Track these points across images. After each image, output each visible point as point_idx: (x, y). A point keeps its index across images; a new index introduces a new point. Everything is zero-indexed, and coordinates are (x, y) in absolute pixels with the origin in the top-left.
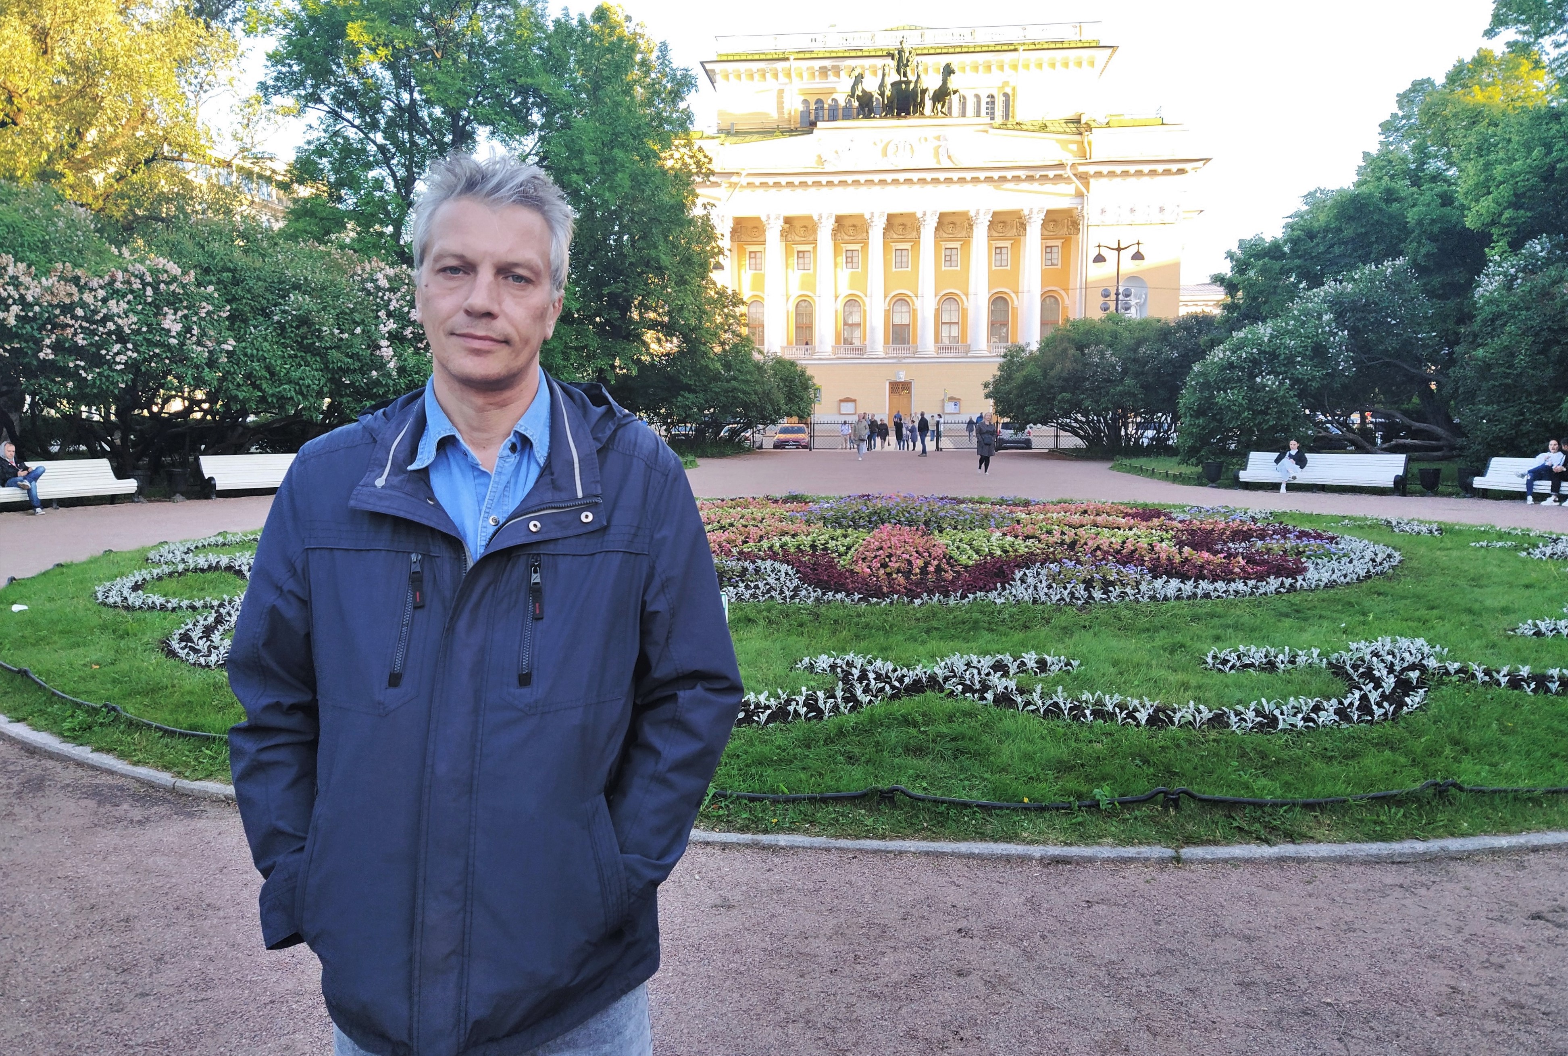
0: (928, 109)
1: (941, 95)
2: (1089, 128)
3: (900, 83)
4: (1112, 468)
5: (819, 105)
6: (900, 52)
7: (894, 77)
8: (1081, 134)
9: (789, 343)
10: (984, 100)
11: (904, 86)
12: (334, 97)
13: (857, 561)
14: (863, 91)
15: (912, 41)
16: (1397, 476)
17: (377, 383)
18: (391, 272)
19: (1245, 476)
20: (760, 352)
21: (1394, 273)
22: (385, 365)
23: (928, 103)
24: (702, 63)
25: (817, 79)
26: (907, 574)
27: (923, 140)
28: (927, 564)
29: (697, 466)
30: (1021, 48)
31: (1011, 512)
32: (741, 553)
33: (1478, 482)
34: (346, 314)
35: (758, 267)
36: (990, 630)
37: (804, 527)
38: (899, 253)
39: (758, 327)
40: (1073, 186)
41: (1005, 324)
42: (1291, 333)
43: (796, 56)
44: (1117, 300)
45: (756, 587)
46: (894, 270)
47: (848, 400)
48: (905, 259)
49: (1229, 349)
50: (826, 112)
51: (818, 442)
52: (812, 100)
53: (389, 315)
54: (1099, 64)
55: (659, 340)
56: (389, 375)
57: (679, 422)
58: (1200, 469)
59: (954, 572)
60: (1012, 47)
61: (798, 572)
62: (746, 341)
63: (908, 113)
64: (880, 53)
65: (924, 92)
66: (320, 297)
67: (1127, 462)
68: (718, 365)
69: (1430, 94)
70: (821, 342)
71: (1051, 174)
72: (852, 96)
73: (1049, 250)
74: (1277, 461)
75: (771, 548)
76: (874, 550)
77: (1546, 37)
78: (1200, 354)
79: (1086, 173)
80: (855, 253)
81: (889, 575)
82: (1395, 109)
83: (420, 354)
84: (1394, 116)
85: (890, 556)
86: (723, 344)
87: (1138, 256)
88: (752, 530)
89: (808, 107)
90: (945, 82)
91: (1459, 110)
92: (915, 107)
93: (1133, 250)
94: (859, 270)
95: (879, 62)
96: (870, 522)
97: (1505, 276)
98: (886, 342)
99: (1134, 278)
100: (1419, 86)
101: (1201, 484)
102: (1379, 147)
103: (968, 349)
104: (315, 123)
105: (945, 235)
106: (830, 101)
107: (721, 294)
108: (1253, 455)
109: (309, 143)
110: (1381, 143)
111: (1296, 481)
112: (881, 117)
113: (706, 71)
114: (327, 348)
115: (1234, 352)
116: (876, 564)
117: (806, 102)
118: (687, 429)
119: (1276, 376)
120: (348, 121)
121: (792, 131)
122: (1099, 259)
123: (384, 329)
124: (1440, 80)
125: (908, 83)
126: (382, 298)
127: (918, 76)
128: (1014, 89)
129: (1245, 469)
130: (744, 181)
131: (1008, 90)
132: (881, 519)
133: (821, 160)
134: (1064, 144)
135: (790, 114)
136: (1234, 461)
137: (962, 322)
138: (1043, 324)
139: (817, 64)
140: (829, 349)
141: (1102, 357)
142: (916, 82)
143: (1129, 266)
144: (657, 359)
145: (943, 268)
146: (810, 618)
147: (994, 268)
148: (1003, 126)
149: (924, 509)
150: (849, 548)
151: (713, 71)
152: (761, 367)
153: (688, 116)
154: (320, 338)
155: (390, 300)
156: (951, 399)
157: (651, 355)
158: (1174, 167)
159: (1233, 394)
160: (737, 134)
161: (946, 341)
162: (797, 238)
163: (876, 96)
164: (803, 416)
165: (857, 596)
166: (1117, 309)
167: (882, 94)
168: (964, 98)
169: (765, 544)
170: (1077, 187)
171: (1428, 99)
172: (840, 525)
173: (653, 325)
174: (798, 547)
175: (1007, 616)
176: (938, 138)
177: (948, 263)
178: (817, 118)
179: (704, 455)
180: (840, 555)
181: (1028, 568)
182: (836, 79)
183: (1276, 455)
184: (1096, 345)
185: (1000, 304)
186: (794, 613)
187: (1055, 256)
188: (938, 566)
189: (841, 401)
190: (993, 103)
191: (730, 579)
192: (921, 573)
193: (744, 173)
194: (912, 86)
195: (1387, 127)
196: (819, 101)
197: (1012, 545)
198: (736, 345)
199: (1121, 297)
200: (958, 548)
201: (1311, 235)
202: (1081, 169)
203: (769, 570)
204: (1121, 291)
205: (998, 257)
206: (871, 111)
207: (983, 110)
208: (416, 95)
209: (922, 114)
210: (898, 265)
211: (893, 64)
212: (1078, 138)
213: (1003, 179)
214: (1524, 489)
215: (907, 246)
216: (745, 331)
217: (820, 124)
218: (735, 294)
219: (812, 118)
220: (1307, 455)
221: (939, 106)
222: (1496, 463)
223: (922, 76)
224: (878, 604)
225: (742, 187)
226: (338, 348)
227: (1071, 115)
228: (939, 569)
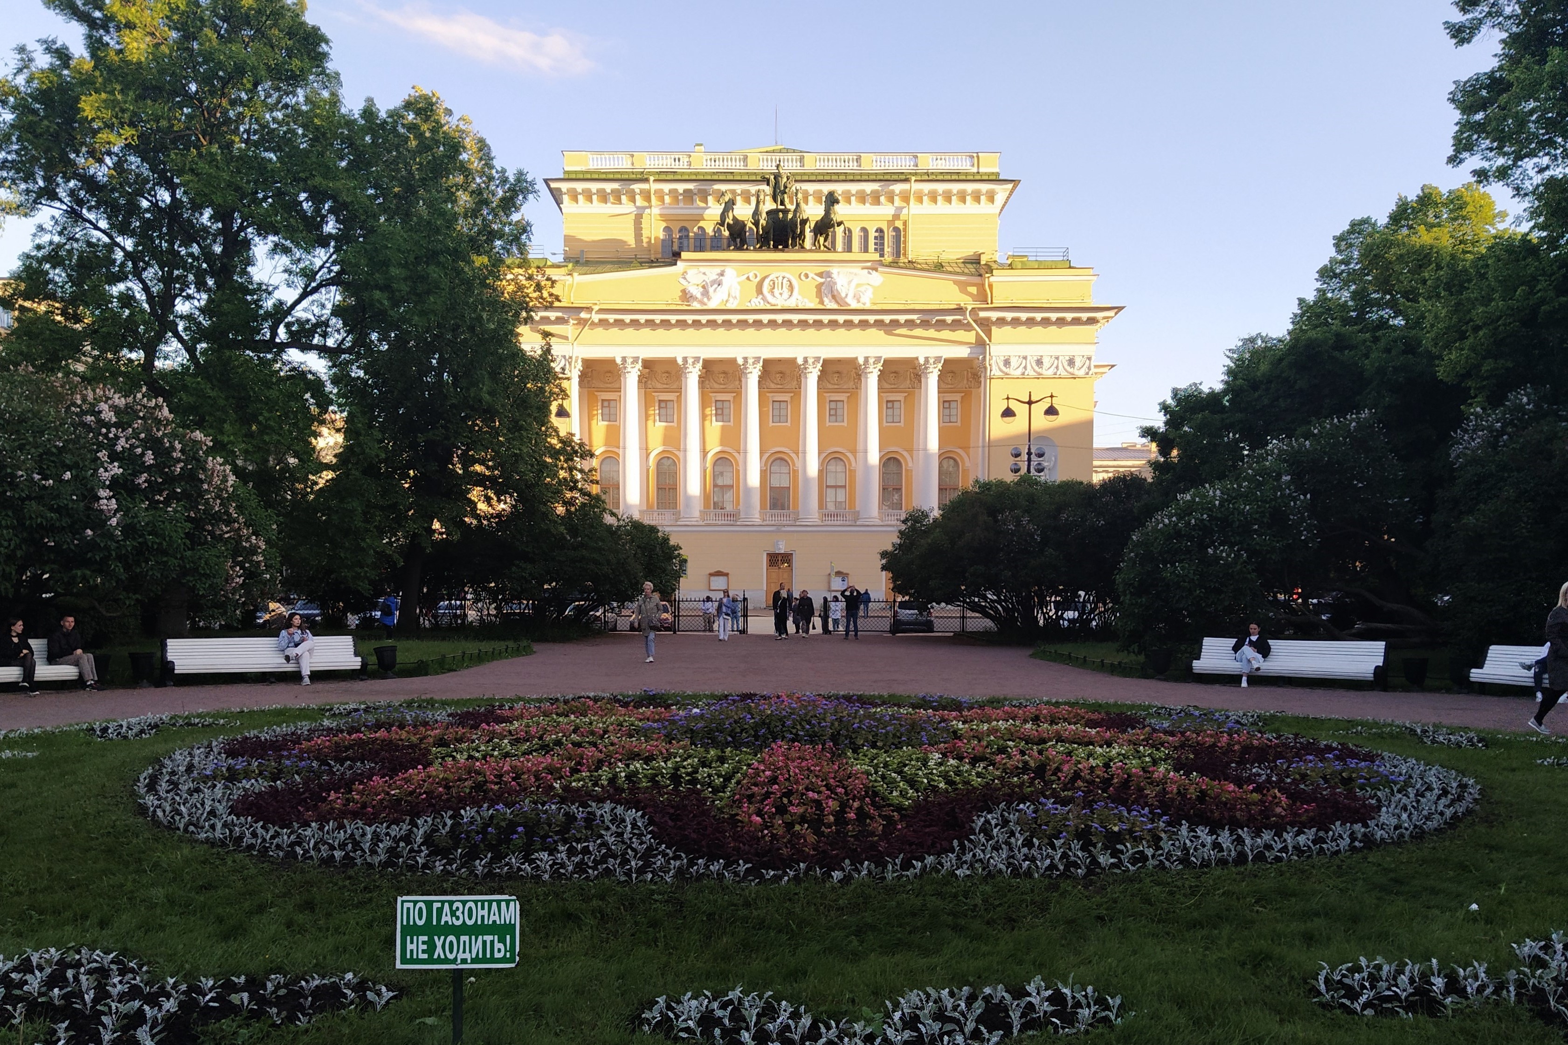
0: (808, 244)
1: (824, 227)
2: (990, 270)
3: (776, 211)
4: (1031, 656)
5: (684, 233)
6: (777, 176)
7: (769, 205)
8: (980, 275)
9: (649, 506)
10: (872, 234)
11: (781, 215)
12: (72, 193)
13: (740, 801)
14: (734, 218)
15: (790, 166)
16: (1377, 667)
17: (92, 545)
18: (119, 401)
19: (1198, 665)
20: (613, 514)
21: (1358, 428)
22: (105, 521)
23: (809, 235)
24: (546, 181)
25: (681, 205)
26: (816, 823)
27: (803, 277)
28: (844, 806)
29: (533, 652)
30: (913, 178)
31: (943, 720)
32: (566, 788)
33: (1476, 674)
34: (53, 454)
35: (612, 418)
36: (957, 929)
37: (663, 746)
38: (776, 405)
39: (614, 487)
40: (974, 332)
41: (899, 490)
42: (1247, 497)
43: (657, 177)
44: (1029, 460)
45: (586, 851)
46: (771, 424)
47: (719, 574)
48: (783, 412)
49: (1175, 515)
50: (692, 241)
51: (683, 623)
52: (676, 228)
53: (114, 457)
54: (1000, 198)
55: (488, 499)
56: (112, 536)
57: (514, 597)
58: (1142, 658)
59: (884, 818)
60: (903, 177)
61: (651, 822)
62: (596, 501)
63: (786, 246)
64: (754, 178)
65: (804, 222)
66: (17, 432)
67: (1052, 648)
68: (562, 529)
69: (1371, 235)
70: (687, 506)
71: (949, 319)
72: (722, 224)
73: (947, 405)
74: (1236, 648)
75: (613, 780)
76: (764, 784)
77: (1527, 160)
78: (1139, 521)
79: (988, 319)
80: (726, 404)
81: (789, 826)
82: (1332, 253)
83: (156, 508)
84: (1332, 260)
85: (788, 794)
86: (568, 503)
87: (1051, 411)
88: (590, 751)
89: (670, 235)
90: (828, 212)
91: (1404, 251)
92: (794, 239)
93: (1045, 405)
94: (731, 424)
95: (753, 188)
96: (757, 737)
97: (1491, 431)
98: (763, 506)
99: (1045, 436)
100: (1357, 227)
101: (1146, 676)
102: (1315, 293)
103: (856, 516)
104: (48, 225)
105: (830, 386)
106: (695, 229)
107: (566, 442)
108: (1207, 641)
109: (39, 247)
110: (1318, 290)
111: (1259, 673)
112: (755, 250)
113: (551, 190)
114: (23, 500)
115: (1180, 518)
116: (769, 808)
117: (667, 229)
118: (524, 607)
119: (1232, 546)
120: (90, 222)
121: (652, 262)
122: (1008, 413)
123: (104, 475)
124: (1382, 220)
125: (786, 212)
126: (106, 436)
127: (798, 205)
128: (905, 223)
129: (1198, 658)
130: (596, 318)
131: (899, 224)
132: (772, 733)
133: (686, 296)
134: (963, 287)
135: (649, 242)
136: (1183, 648)
137: (849, 486)
138: (941, 490)
139: (681, 187)
140: (697, 514)
141: (1018, 524)
142: (795, 211)
143: (1041, 422)
144: (485, 522)
145: (828, 424)
146: (670, 908)
147: (885, 424)
148: (894, 264)
149: (830, 718)
150: (728, 778)
151: (559, 190)
152: (615, 533)
153: (524, 228)
154: (13, 486)
155: (117, 438)
156: (838, 573)
157: (477, 517)
158: (1084, 316)
159: (1183, 568)
160: (587, 263)
161: (831, 507)
162: (659, 386)
163: (749, 225)
164: (667, 591)
165: (743, 867)
166: (1029, 471)
167: (756, 224)
168: (850, 231)
169: (605, 774)
170: (977, 333)
171: (1369, 240)
172: (715, 744)
173: (480, 480)
174: (652, 779)
175: (979, 901)
176: (820, 275)
177: (833, 418)
178: (681, 249)
179: (543, 639)
180: (716, 791)
181: (990, 812)
182: (702, 205)
183: (1233, 641)
184: (1011, 510)
185: (893, 467)
186: (643, 901)
187: (953, 412)
188: (860, 810)
189: (711, 575)
190: (882, 238)
191: (544, 837)
192: (836, 822)
193: (596, 308)
194: (790, 216)
195: (1326, 273)
196: (684, 229)
197: (958, 773)
198: (584, 505)
199: (1033, 457)
200: (883, 777)
201: (1254, 385)
202: (982, 314)
203: (607, 818)
204: (1032, 451)
205: (890, 411)
206: (743, 242)
207: (872, 246)
208: (179, 194)
209: (803, 247)
210: (776, 419)
211: (768, 189)
212: (977, 280)
213: (895, 324)
214: (1530, 683)
215: (786, 397)
216: (595, 489)
217: (684, 255)
218: (581, 445)
219: (676, 248)
220: (1271, 642)
221: (822, 239)
222: (1495, 651)
223: (803, 205)
224: (777, 879)
225: (593, 323)
226: (39, 499)
227: (969, 252)
228: (861, 814)
